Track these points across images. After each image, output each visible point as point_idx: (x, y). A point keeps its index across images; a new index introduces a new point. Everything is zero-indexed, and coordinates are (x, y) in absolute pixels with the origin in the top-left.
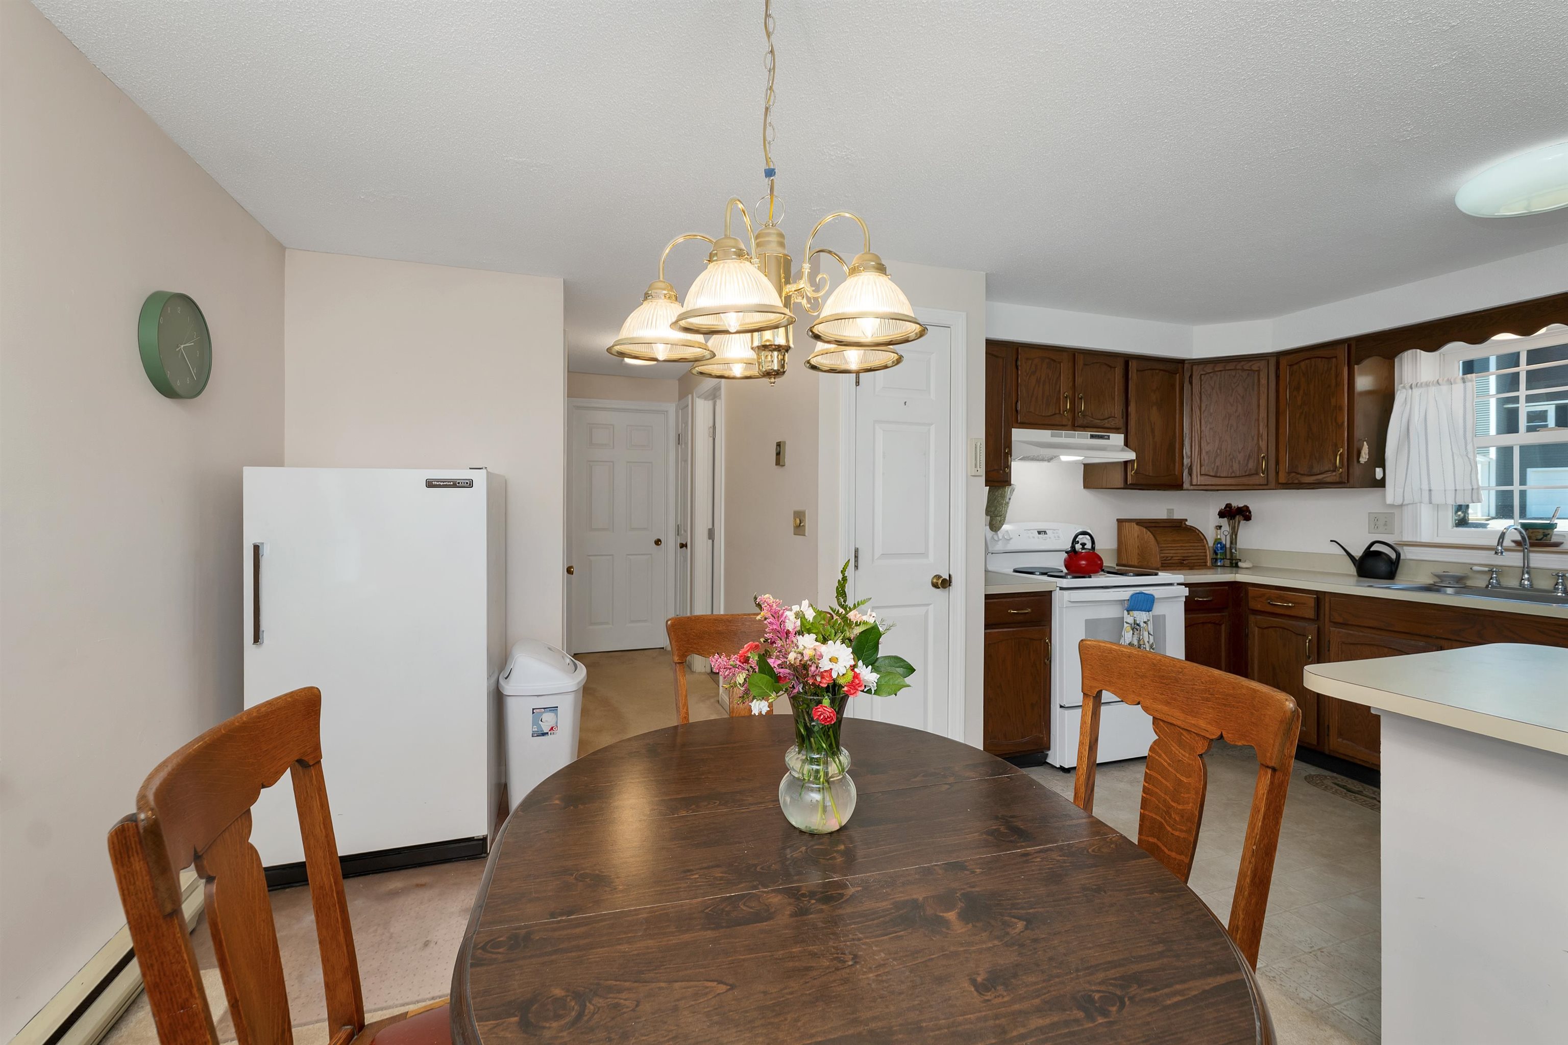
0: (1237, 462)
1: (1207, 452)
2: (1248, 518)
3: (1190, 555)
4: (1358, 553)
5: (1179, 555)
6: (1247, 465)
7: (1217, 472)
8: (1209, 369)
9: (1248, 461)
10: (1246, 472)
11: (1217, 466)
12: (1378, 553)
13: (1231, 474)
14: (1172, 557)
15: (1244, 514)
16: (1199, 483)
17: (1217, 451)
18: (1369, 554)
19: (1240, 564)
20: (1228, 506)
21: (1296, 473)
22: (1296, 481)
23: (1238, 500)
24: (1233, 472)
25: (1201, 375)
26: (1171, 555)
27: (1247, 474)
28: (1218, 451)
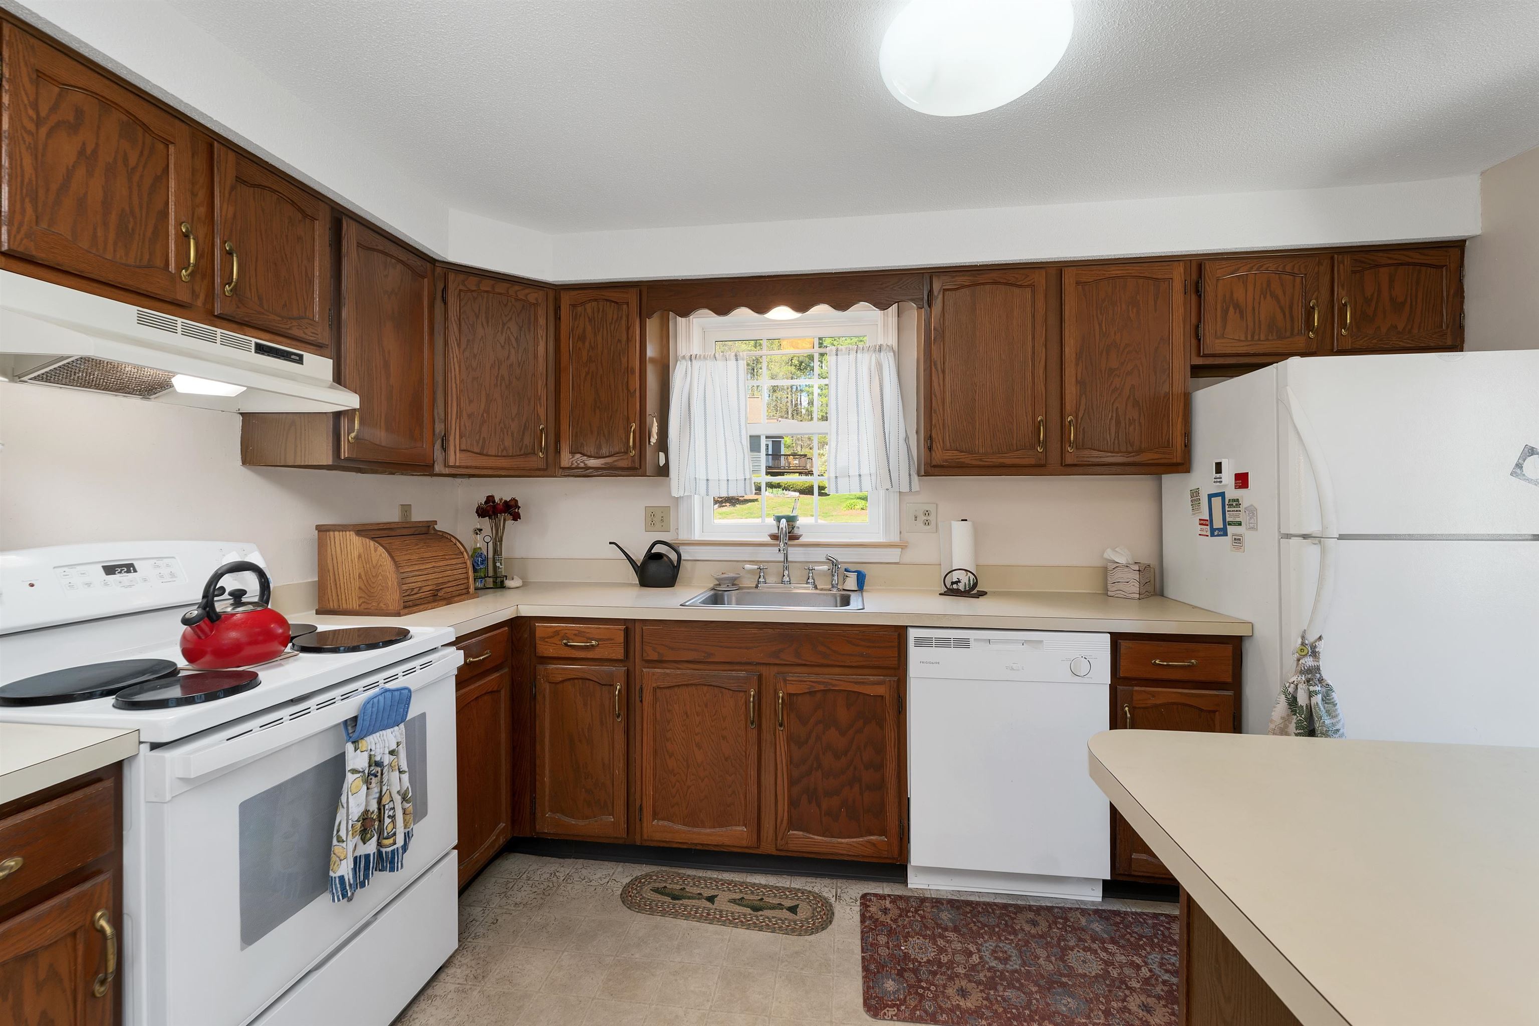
0: (509, 433)
1: (469, 416)
2: (516, 517)
3: (446, 579)
4: (639, 555)
5: (430, 583)
6: (522, 439)
7: (483, 447)
8: (472, 282)
9: (524, 433)
10: (521, 450)
11: (484, 438)
12: (659, 556)
13: (502, 451)
14: (420, 588)
15: (511, 509)
16: (457, 464)
17: (482, 415)
18: (653, 557)
19: (508, 583)
20: (490, 499)
21: (581, 453)
22: (582, 465)
23: (503, 490)
24: (505, 448)
25: (460, 290)
26: (419, 584)
27: (522, 452)
28: (485, 415)
